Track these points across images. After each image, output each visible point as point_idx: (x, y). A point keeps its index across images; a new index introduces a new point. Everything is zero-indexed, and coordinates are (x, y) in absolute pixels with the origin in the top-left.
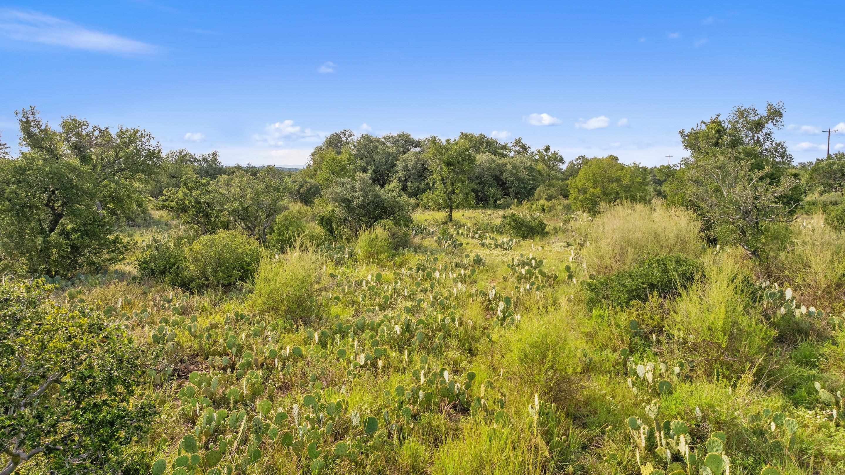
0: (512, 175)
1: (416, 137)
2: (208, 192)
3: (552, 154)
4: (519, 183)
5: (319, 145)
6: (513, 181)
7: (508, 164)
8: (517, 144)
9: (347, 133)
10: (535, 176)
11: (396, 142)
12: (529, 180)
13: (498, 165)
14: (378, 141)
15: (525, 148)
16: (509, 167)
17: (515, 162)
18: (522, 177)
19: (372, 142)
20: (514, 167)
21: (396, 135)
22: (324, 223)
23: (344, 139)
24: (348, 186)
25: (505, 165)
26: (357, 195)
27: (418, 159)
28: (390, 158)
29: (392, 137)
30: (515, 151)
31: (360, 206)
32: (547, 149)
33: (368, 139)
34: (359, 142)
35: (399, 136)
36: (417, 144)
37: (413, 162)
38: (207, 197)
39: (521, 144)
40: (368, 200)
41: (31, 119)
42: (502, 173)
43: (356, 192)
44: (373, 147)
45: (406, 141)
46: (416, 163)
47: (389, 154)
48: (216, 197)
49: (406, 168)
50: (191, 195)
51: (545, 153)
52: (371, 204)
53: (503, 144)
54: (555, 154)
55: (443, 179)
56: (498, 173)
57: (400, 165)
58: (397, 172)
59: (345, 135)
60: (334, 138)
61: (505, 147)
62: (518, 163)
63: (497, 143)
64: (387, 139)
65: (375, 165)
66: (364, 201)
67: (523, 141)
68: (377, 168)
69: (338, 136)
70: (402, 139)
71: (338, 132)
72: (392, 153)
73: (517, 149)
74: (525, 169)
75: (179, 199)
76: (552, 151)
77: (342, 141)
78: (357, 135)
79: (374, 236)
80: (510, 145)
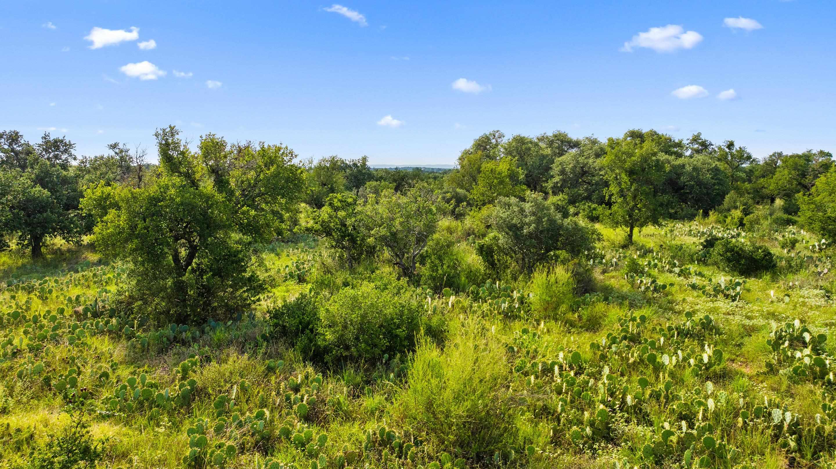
0: (692, 178)
1: (574, 136)
2: (355, 214)
3: (737, 151)
4: (700, 188)
5: (468, 149)
6: (693, 186)
7: (688, 166)
8: (696, 140)
9: (497, 135)
10: (721, 180)
11: (551, 143)
12: (714, 184)
13: (674, 167)
14: (531, 142)
15: (705, 145)
16: (688, 168)
17: (695, 163)
18: (705, 181)
19: (524, 143)
20: (695, 169)
21: (551, 135)
22: (484, 253)
23: (494, 141)
24: (516, 209)
25: (684, 166)
26: (527, 220)
27: (578, 162)
28: (545, 161)
29: (547, 137)
30: (692, 149)
31: (530, 235)
32: (731, 145)
33: (520, 141)
34: (510, 144)
35: (555, 136)
36: (576, 144)
37: (571, 166)
38: (353, 219)
39: (700, 141)
40: (542, 227)
41: (170, 141)
42: (679, 175)
43: (526, 216)
44: (526, 149)
45: (562, 142)
46: (575, 167)
47: (544, 157)
48: (363, 220)
49: (563, 172)
50: (336, 217)
51: (727, 150)
52: (546, 232)
53: (677, 141)
54: (741, 151)
55: (622, 191)
56: (674, 176)
57: (556, 169)
58: (552, 177)
59: (494, 136)
60: (483, 141)
61: (679, 145)
62: (699, 164)
63: (671, 140)
64: (540, 139)
65: (527, 169)
66: (536, 228)
67: (703, 137)
68: (530, 172)
69: (488, 138)
70: (558, 140)
71: (488, 133)
72: (547, 156)
73: (696, 146)
74: (708, 171)
75: (323, 221)
76: (737, 146)
77: (491, 143)
78: (508, 137)
79: (553, 280)
80: (685, 142)
